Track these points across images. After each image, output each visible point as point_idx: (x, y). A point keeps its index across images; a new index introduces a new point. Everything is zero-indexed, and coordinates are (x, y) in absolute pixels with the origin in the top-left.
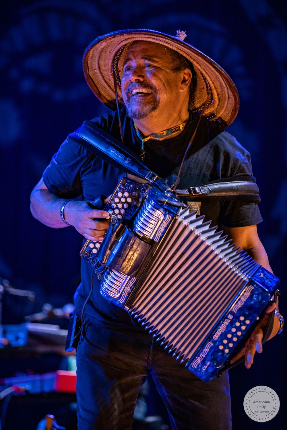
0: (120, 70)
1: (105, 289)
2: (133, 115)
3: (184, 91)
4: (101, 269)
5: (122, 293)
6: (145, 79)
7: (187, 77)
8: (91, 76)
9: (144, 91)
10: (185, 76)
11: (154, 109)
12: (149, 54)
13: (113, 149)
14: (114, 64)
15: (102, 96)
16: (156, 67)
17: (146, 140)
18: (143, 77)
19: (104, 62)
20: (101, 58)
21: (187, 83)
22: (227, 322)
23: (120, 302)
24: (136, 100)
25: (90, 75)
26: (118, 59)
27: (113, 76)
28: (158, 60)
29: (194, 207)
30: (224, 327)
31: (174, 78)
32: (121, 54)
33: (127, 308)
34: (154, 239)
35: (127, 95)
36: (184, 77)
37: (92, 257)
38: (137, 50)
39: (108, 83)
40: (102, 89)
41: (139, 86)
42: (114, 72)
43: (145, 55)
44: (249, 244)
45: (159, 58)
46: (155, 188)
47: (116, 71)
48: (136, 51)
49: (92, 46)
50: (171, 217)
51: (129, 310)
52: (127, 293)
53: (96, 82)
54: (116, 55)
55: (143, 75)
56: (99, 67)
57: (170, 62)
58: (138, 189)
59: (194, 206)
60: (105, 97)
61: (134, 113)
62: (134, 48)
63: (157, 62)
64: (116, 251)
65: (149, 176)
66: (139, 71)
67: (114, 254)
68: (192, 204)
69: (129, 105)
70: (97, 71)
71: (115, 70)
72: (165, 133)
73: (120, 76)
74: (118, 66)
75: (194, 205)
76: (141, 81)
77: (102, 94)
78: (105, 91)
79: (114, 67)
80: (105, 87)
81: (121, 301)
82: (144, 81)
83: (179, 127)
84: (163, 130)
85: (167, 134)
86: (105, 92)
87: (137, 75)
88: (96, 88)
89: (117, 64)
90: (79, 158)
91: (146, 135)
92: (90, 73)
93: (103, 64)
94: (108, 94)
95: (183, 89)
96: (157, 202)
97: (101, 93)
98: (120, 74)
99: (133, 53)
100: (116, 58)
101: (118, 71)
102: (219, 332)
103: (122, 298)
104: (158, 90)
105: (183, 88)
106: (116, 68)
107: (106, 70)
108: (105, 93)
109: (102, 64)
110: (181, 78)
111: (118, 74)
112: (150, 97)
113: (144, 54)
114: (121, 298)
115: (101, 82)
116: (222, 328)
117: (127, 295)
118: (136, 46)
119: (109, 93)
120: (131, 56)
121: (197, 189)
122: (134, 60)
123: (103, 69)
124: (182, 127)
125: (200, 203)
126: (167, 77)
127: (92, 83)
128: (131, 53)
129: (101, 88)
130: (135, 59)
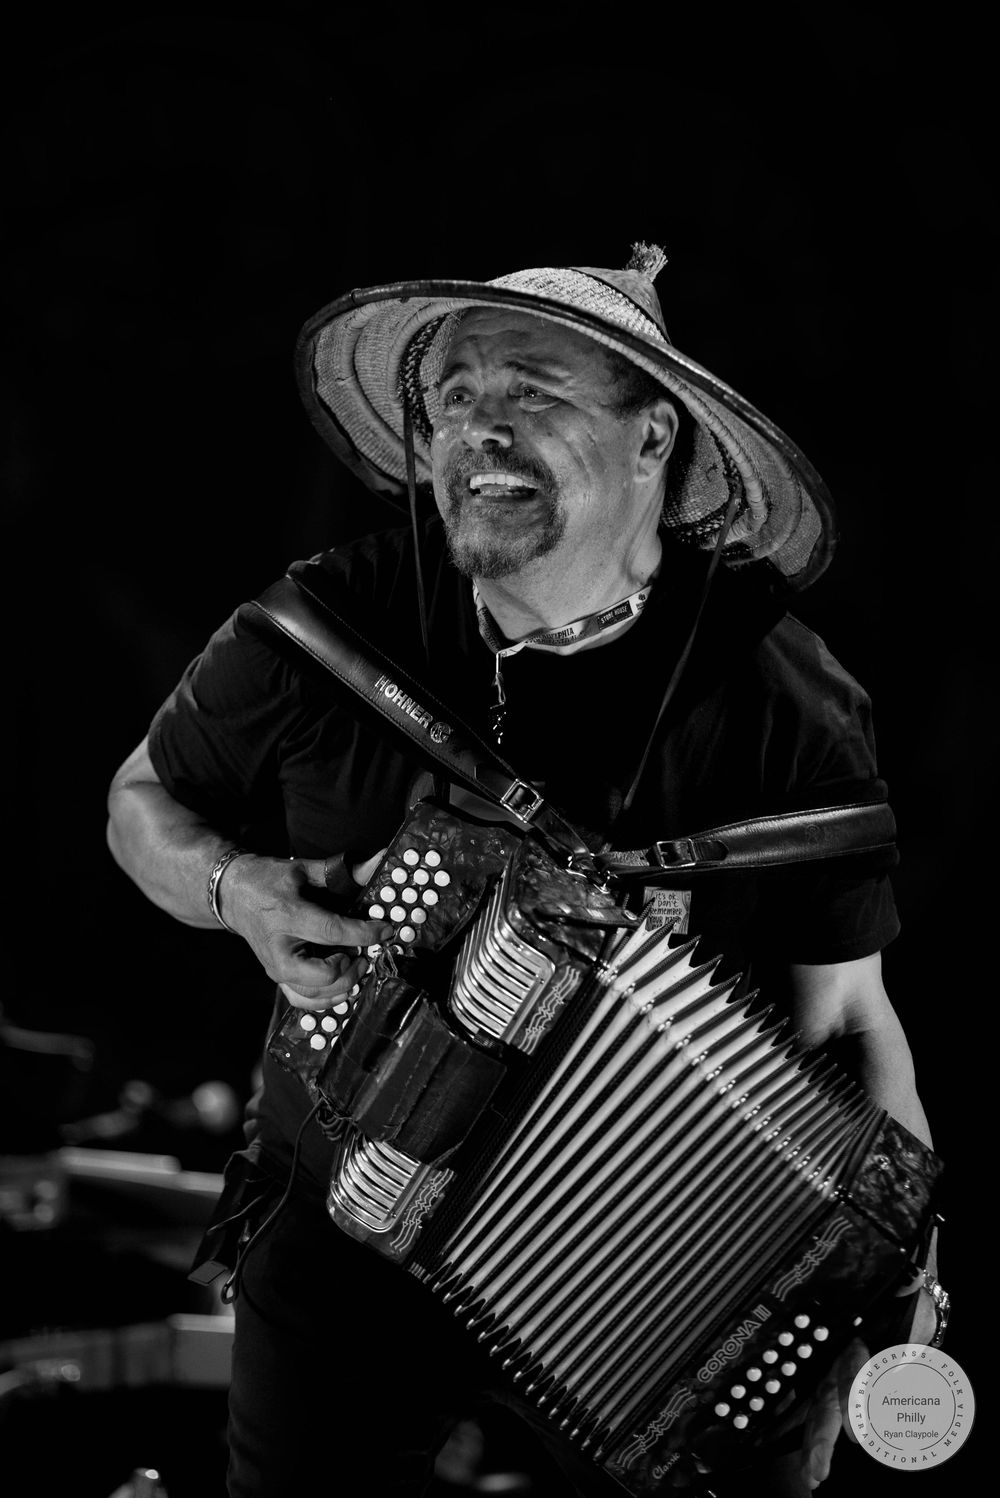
0: (425, 385)
1: (343, 1198)
2: (471, 561)
3: (649, 477)
4: (332, 1130)
5: (403, 1217)
6: (517, 440)
7: (660, 430)
8: (326, 400)
9: (512, 481)
10: (654, 425)
11: (545, 547)
12: (532, 350)
13: (391, 686)
14: (407, 368)
15: (363, 459)
16: (556, 399)
17: (509, 652)
18: (509, 431)
19: (370, 355)
20: (361, 345)
21: (660, 450)
22: (747, 1331)
23: (396, 1247)
24: (484, 511)
25: (321, 394)
26: (422, 353)
27: (401, 405)
28: (561, 374)
29: (668, 907)
30: (738, 1344)
31: (619, 437)
32: (430, 338)
33: (417, 1270)
34: (519, 1044)
35: (451, 490)
36: (652, 432)
37: (311, 1060)
38: (489, 332)
39: (386, 420)
40: (363, 436)
41: (495, 465)
42: (406, 392)
43: (518, 355)
44: (852, 1020)
45: (568, 367)
46: (532, 844)
47: (412, 389)
48: (487, 338)
49: (329, 320)
50: (578, 973)
51: (424, 1275)
52: (419, 1220)
53: (341, 416)
54: (414, 339)
55: (511, 424)
56: (355, 372)
57: (607, 381)
58: (473, 841)
59: (666, 903)
60: (373, 464)
61: (477, 558)
62: (478, 325)
63: (558, 381)
64: (386, 1077)
65: (513, 800)
66: (495, 411)
67: (380, 1086)
68: (661, 897)
69: (456, 525)
70: (348, 383)
71: (408, 385)
72: (577, 628)
73: (426, 403)
74: (421, 373)
75: (667, 899)
76: (503, 448)
77: (362, 454)
78: (373, 444)
79: (407, 376)
80: (373, 432)
81: (399, 1247)
82: (512, 446)
83: (627, 605)
84: (573, 619)
85: (584, 634)
86: (373, 447)
87: (490, 425)
88: (341, 436)
89: (416, 369)
90: (274, 703)
91: (510, 634)
92: (323, 390)
93: (368, 362)
94: (384, 451)
95: (647, 474)
96: (533, 917)
97: (359, 451)
98: (425, 399)
99: (477, 345)
100: (412, 350)
101: (420, 390)
102: (720, 1359)
103: (403, 1236)
104: (560, 485)
105: (648, 471)
106: (411, 380)
107: (376, 380)
108: (372, 451)
109: (364, 361)
110: (642, 435)
111: (421, 400)
112: (533, 505)
113: (514, 350)
114: (398, 1234)
115: (360, 416)
116: (732, 1347)
117: (421, 1224)
118: (486, 320)
119: (387, 451)
120: (469, 354)
121: (678, 845)
122: (479, 371)
123: (367, 377)
124: (638, 605)
125: (690, 892)
126: (594, 438)
127: (330, 421)
128: (468, 344)
129: (358, 434)
130: (484, 365)
